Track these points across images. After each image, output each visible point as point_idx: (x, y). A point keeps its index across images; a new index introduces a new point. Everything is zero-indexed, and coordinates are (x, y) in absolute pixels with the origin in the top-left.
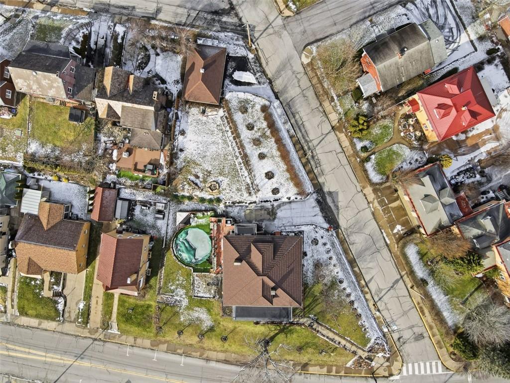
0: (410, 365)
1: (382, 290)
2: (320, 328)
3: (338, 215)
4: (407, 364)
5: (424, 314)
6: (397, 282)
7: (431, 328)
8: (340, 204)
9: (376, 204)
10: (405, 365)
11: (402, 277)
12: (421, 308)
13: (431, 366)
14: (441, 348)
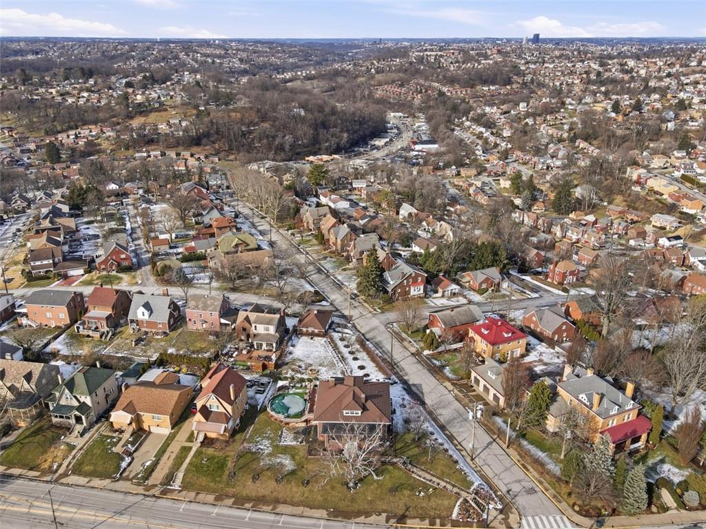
0: (530, 519)
1: (477, 449)
2: (415, 470)
3: (423, 396)
4: (526, 516)
5: (528, 470)
6: (490, 443)
7: (541, 483)
8: (424, 391)
9: (456, 391)
10: (523, 518)
11: (494, 440)
12: (523, 465)
13: (555, 521)
14: (560, 502)
